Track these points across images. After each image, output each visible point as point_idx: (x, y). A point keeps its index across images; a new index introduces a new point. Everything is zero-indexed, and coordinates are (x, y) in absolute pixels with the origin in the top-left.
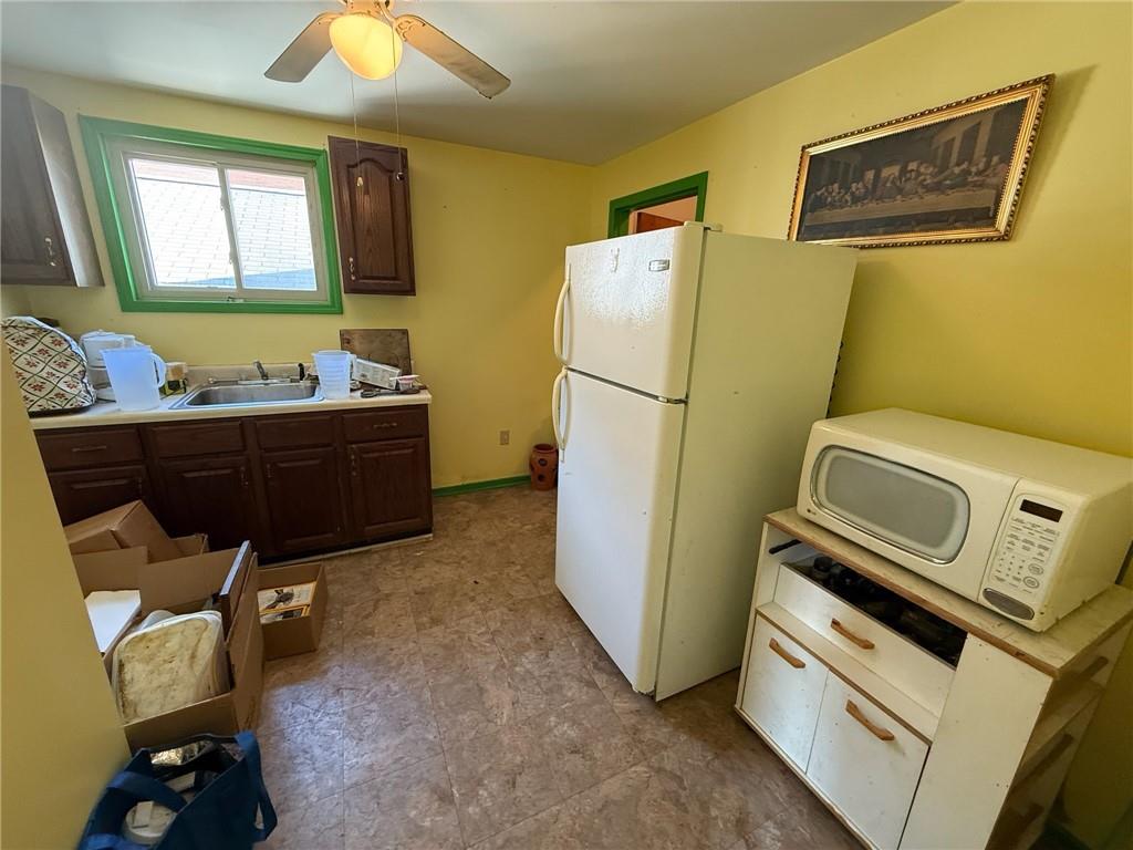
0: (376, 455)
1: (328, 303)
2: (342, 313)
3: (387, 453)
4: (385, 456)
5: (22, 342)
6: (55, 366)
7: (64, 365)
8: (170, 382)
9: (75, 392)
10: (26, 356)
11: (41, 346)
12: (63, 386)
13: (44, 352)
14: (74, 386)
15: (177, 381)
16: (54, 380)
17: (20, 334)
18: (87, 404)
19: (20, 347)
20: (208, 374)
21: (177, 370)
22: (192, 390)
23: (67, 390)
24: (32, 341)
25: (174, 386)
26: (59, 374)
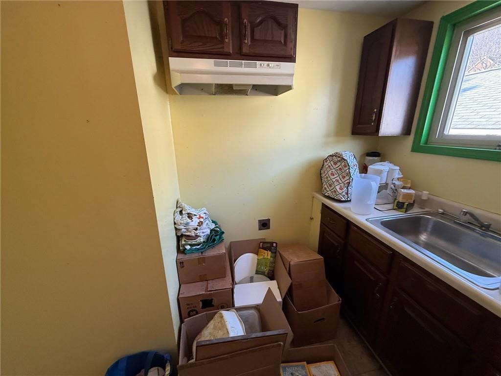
5: (335, 163)
6: (341, 177)
7: (344, 177)
8: (398, 202)
9: (340, 191)
10: (334, 170)
11: (340, 167)
12: (338, 188)
13: (340, 169)
14: (342, 189)
15: (403, 203)
16: (336, 183)
17: (335, 159)
18: (343, 199)
19: (334, 166)
20: (441, 204)
21: (407, 196)
22: (415, 211)
23: (338, 190)
24: (339, 164)
25: (400, 206)
26: (340, 182)
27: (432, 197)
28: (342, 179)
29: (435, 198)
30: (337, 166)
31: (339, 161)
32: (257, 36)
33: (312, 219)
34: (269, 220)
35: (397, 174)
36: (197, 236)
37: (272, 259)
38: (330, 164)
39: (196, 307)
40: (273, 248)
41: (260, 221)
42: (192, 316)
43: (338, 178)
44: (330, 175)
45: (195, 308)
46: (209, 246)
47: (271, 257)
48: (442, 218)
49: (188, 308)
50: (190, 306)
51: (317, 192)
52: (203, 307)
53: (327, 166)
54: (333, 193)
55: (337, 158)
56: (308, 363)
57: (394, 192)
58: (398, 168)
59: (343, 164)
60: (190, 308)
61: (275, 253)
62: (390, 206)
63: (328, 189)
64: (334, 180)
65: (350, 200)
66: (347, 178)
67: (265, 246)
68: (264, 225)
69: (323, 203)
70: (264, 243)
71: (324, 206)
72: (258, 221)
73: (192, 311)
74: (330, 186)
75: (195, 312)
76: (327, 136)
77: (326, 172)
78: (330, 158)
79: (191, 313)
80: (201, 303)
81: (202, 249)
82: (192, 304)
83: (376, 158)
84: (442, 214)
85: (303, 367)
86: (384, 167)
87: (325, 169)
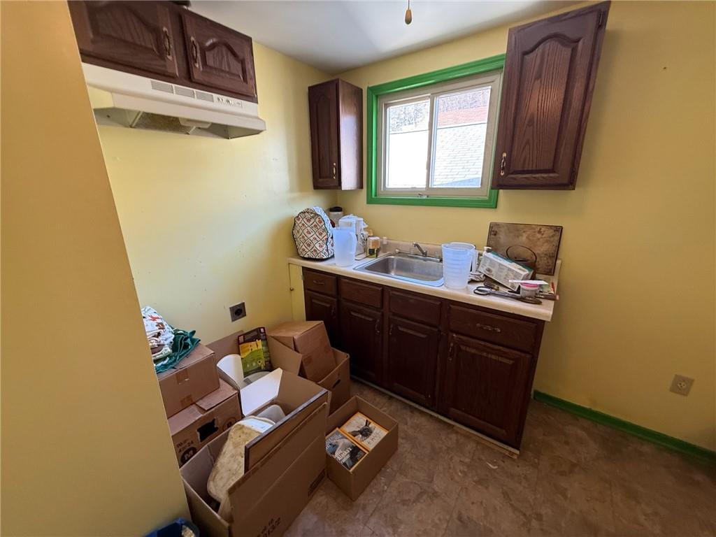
0: (473, 351)
1: (487, 198)
2: (496, 207)
3: (485, 354)
4: (481, 356)
5: (309, 221)
6: (318, 234)
7: (321, 234)
8: (370, 250)
9: (321, 249)
10: (309, 228)
11: (315, 223)
12: (317, 245)
13: (315, 226)
14: (322, 246)
15: (374, 250)
16: (315, 242)
17: (308, 216)
18: (325, 257)
19: (308, 223)
20: (397, 246)
21: (375, 242)
22: (382, 256)
23: (318, 248)
24: (313, 220)
25: (372, 252)
26: (318, 239)
27: (389, 241)
28: (320, 236)
29: (392, 241)
30: (311, 223)
31: (313, 217)
32: (210, 62)
33: (292, 290)
34: (243, 304)
35: (363, 226)
36: (161, 346)
37: (264, 348)
38: (303, 222)
39: (192, 443)
40: (261, 335)
41: (232, 309)
42: (189, 459)
43: (315, 236)
44: (306, 234)
45: (192, 446)
46: (180, 357)
47: (263, 346)
48: (400, 256)
49: (180, 451)
50: (183, 446)
51: (292, 257)
52: (203, 438)
53: (300, 225)
54: (314, 253)
55: (309, 214)
56: (339, 428)
57: (363, 242)
58: (362, 219)
59: (317, 220)
60: (184, 448)
61: (266, 339)
62: (364, 256)
63: (306, 250)
64: (312, 238)
65: (333, 256)
66: (324, 234)
67: (248, 337)
68: (238, 312)
69: (303, 267)
70: (244, 335)
71: (305, 270)
72: (229, 310)
73: (187, 452)
74: (309, 245)
75: (191, 452)
76: (291, 190)
77: (301, 231)
78: (303, 215)
79: (186, 456)
80: (198, 433)
81: (171, 364)
82: (185, 442)
83: (339, 213)
84: (399, 253)
85: (338, 433)
86: (351, 219)
87: (298, 228)
